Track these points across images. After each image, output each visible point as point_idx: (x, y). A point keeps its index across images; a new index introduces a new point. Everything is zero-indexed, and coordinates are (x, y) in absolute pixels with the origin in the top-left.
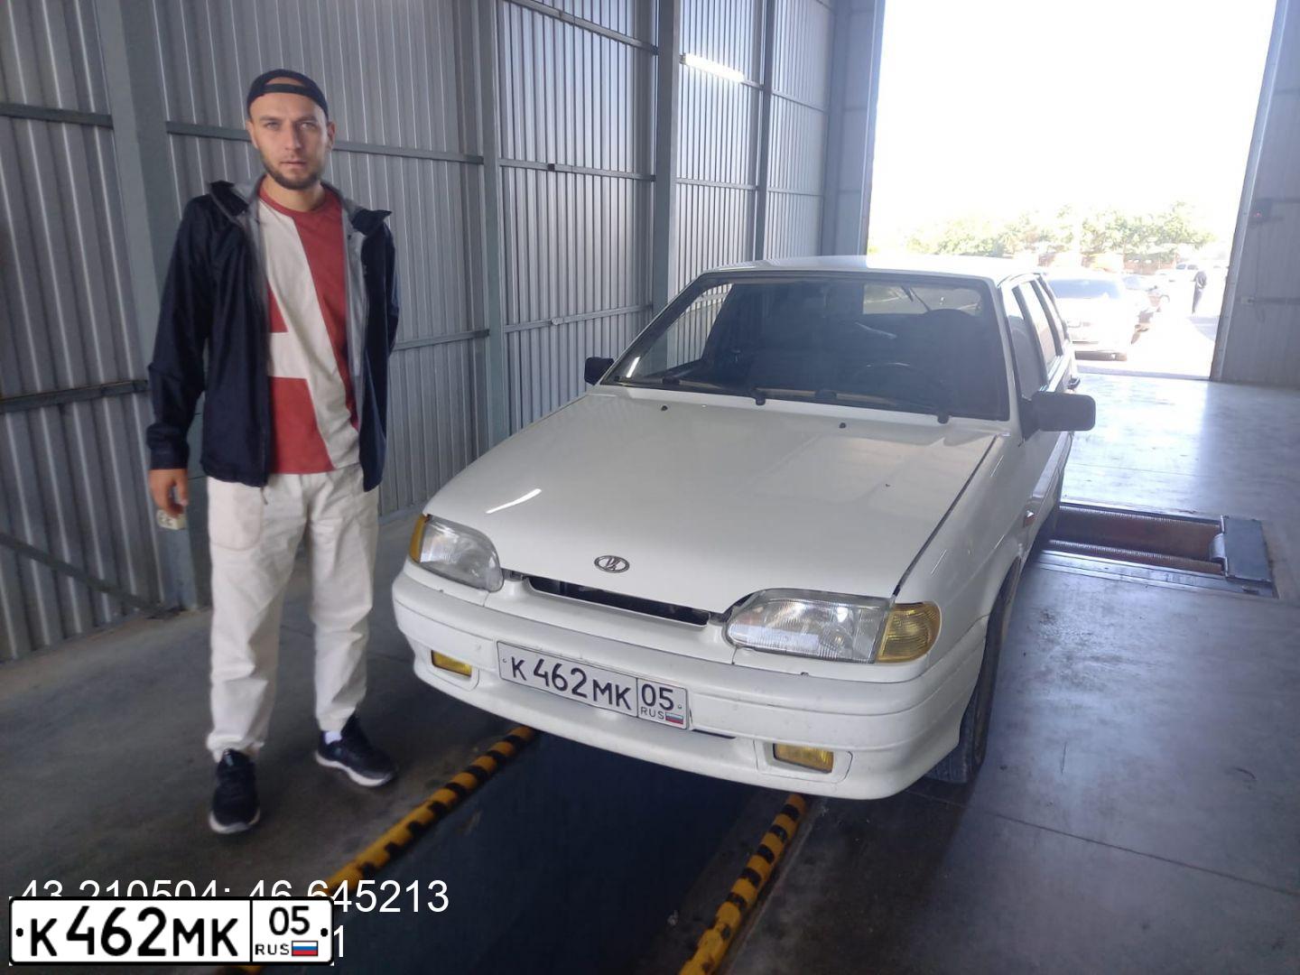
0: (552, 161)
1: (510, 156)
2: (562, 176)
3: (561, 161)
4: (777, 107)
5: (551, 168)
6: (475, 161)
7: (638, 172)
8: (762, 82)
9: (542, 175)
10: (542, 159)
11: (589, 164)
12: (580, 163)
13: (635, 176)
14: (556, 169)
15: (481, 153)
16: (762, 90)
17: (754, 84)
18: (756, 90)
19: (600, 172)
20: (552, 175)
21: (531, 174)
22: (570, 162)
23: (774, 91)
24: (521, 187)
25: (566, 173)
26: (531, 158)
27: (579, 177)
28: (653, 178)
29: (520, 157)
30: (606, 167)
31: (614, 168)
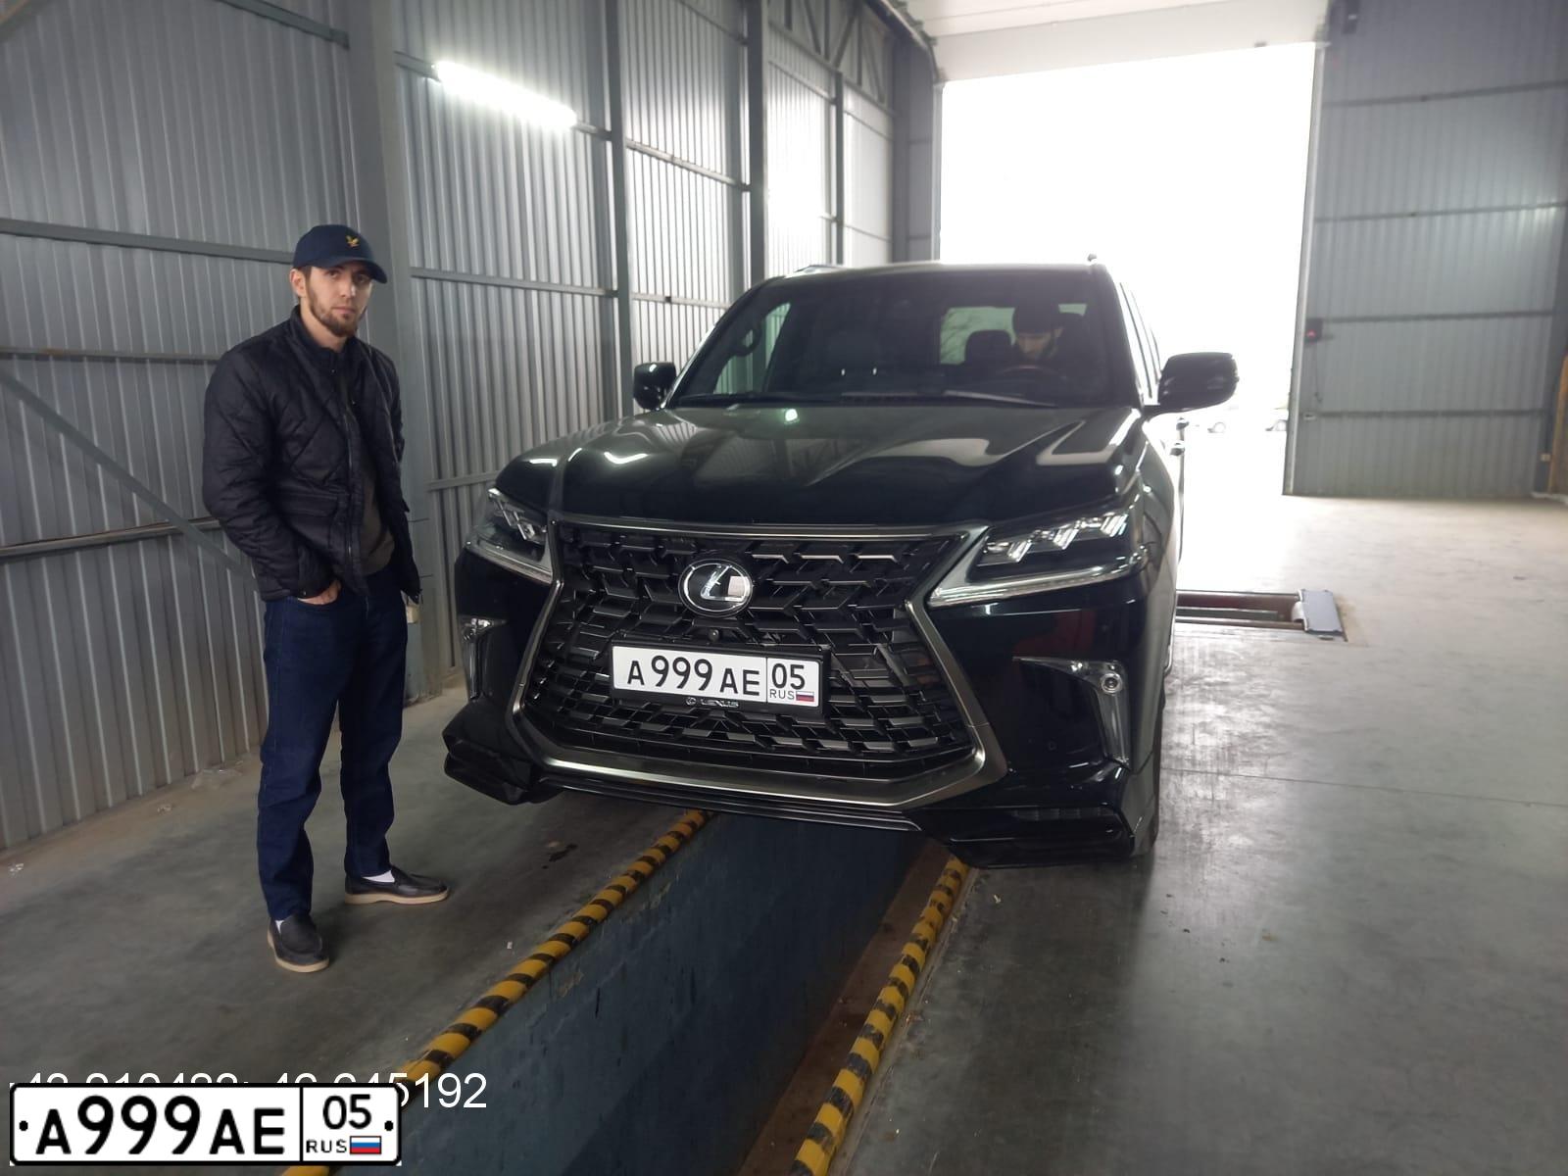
0: (667, 294)
1: (636, 290)
2: (675, 307)
3: (674, 294)
4: (850, 235)
5: (669, 300)
6: (611, 294)
8: (834, 213)
9: (660, 306)
10: (660, 292)
12: (689, 295)
14: (673, 299)
15: (616, 288)
16: (836, 221)
18: (830, 221)
19: (704, 303)
20: (668, 306)
21: (652, 305)
23: (846, 222)
24: (642, 316)
25: (679, 304)
26: (651, 291)
27: (689, 308)
29: (643, 290)
31: (716, 299)
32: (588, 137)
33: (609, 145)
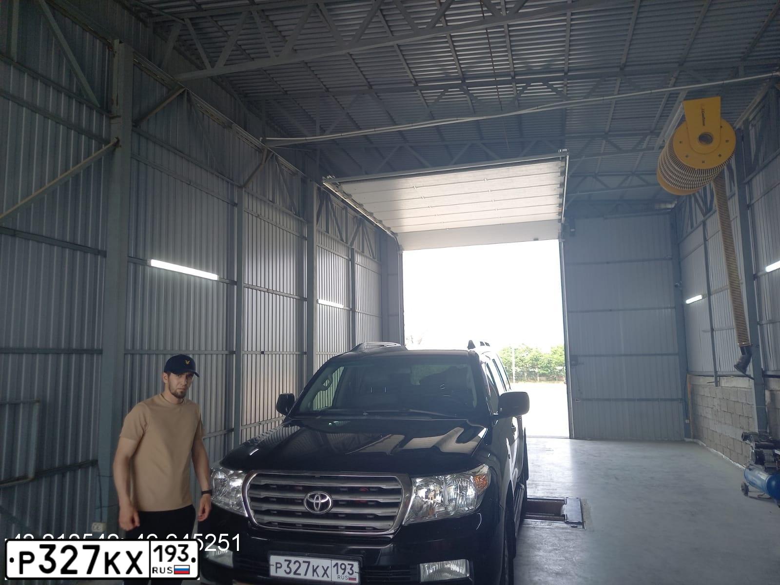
0: (262, 350)
1: (246, 349)
2: (266, 356)
3: (266, 350)
4: (358, 317)
5: (263, 353)
6: (232, 353)
7: (299, 351)
8: (351, 307)
9: (258, 356)
10: (258, 349)
11: (278, 350)
12: (274, 350)
13: (297, 353)
14: (265, 352)
15: (235, 350)
16: (351, 310)
17: (347, 308)
18: (349, 311)
19: (282, 353)
20: (262, 355)
21: (254, 356)
22: (270, 350)
23: (357, 310)
24: (248, 362)
25: (268, 354)
26: (254, 350)
27: (274, 356)
28: (305, 353)
29: (250, 349)
30: (285, 350)
31: (288, 350)
32: (225, 285)
33: (236, 287)
